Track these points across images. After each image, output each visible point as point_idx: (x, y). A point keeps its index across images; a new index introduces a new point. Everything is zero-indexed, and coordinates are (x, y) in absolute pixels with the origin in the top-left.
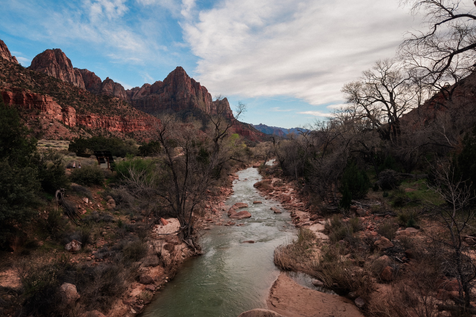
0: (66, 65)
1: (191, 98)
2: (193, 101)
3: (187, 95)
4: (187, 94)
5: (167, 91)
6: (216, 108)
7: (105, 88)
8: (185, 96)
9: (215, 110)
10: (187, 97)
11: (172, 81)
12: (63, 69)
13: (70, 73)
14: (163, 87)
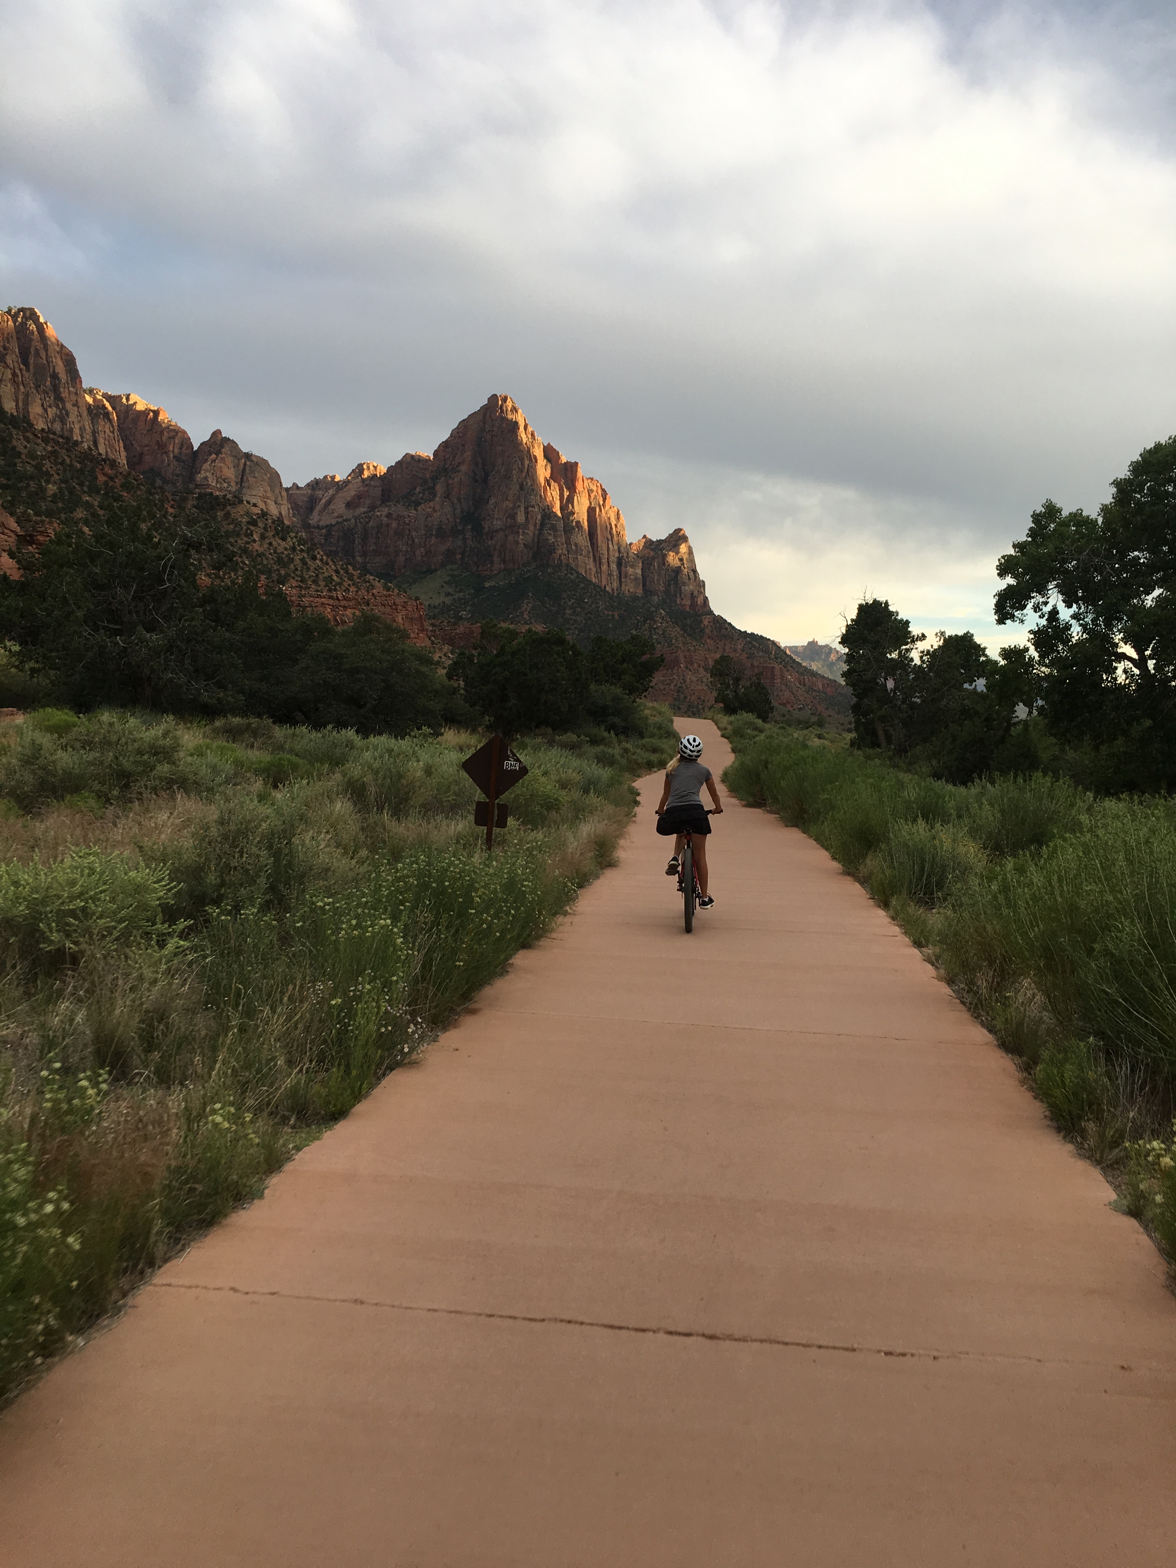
0: (55, 376)
1: (542, 524)
2: (552, 539)
3: (527, 513)
4: (526, 508)
5: (447, 496)
6: (639, 571)
7: (206, 474)
8: (521, 518)
9: (636, 579)
10: (527, 518)
11: (468, 454)
12: (45, 392)
13: (69, 406)
14: (435, 479)
